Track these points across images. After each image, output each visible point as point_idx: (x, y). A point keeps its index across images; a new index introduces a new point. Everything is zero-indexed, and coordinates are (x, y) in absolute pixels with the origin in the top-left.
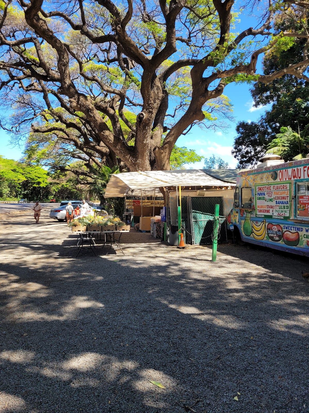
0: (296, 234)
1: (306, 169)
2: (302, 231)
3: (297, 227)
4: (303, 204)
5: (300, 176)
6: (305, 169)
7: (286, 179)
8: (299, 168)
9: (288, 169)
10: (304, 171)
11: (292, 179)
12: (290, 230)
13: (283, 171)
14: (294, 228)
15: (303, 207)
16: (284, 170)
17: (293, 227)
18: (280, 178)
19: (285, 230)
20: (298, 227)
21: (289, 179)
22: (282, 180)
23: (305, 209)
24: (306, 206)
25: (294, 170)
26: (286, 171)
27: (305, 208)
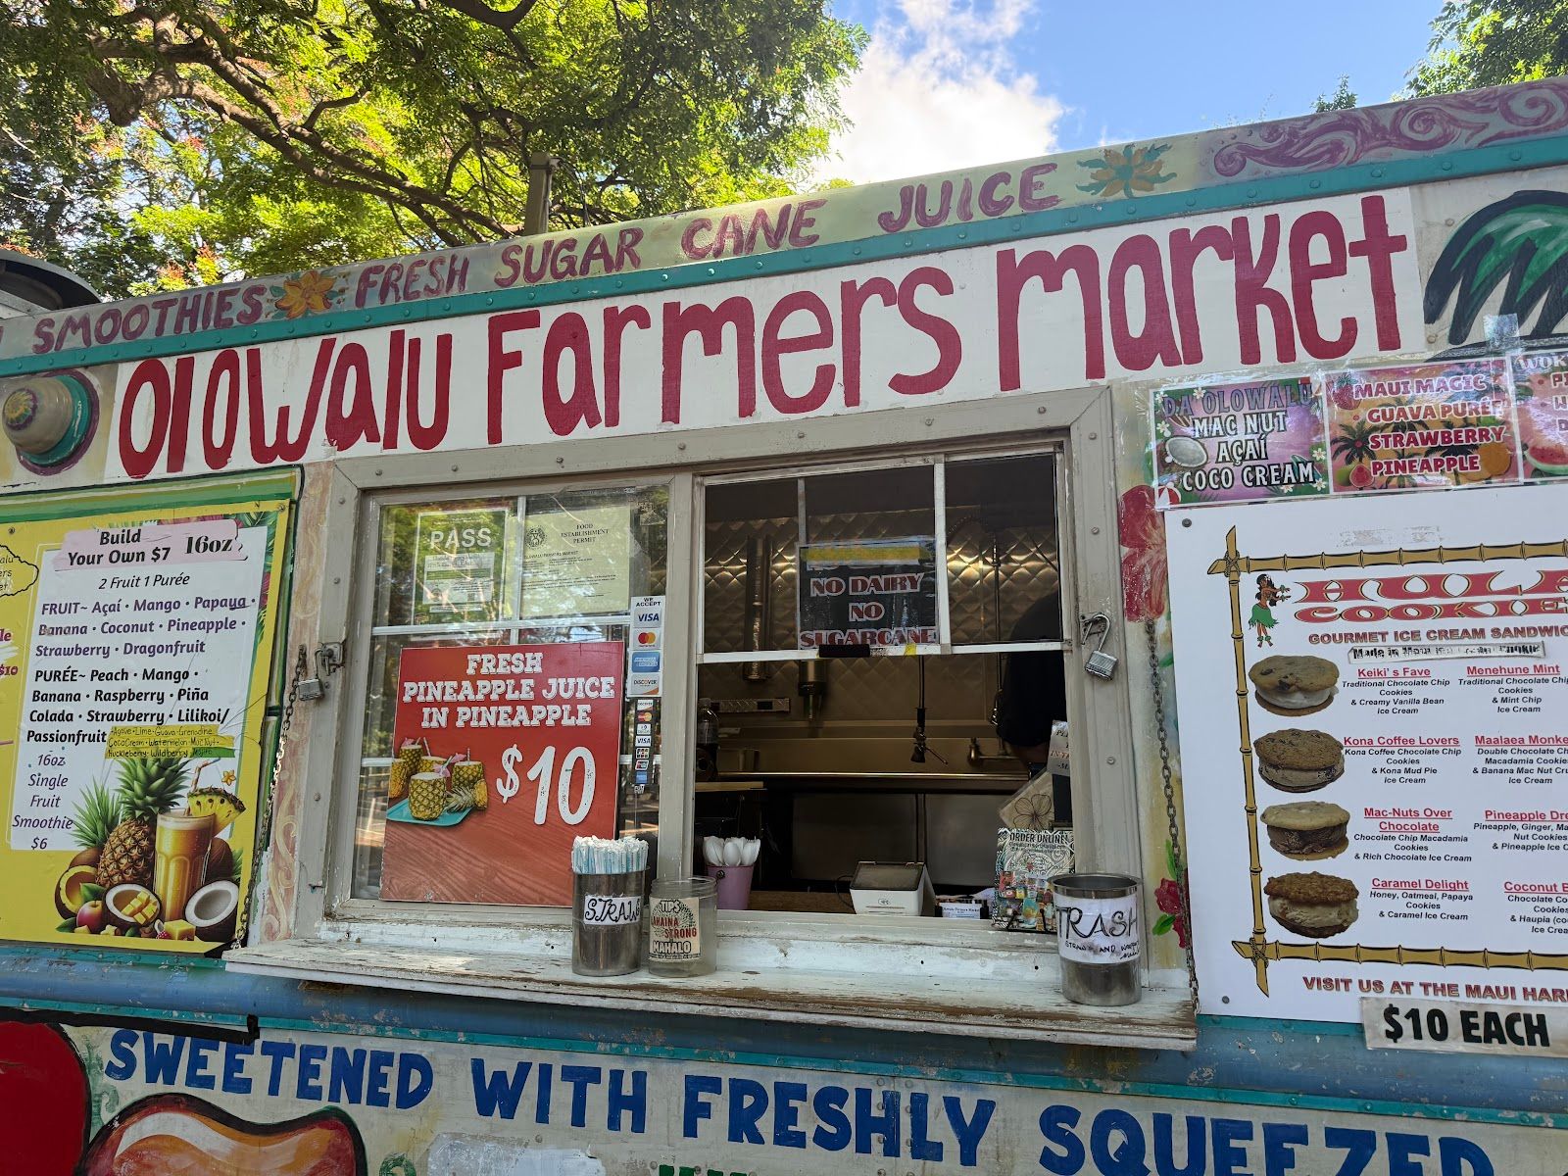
0: (319, 1138)
1: (528, 343)
2: (408, 1099)
3: (331, 1042)
4: (450, 739)
5: (427, 419)
6: (511, 341)
7: (217, 456)
8: (427, 333)
9: (266, 350)
10: (501, 362)
11: (319, 448)
12: (216, 1096)
13: (186, 369)
14: (291, 1067)
15: (453, 783)
16: (204, 363)
17: (278, 1051)
18: (140, 441)
19: (137, 1087)
20: (351, 1044)
21: (259, 451)
22: (160, 469)
23: (476, 809)
24: (492, 770)
25: (356, 356)
26: (227, 362)
27: (480, 793)
